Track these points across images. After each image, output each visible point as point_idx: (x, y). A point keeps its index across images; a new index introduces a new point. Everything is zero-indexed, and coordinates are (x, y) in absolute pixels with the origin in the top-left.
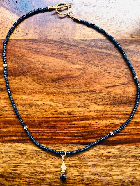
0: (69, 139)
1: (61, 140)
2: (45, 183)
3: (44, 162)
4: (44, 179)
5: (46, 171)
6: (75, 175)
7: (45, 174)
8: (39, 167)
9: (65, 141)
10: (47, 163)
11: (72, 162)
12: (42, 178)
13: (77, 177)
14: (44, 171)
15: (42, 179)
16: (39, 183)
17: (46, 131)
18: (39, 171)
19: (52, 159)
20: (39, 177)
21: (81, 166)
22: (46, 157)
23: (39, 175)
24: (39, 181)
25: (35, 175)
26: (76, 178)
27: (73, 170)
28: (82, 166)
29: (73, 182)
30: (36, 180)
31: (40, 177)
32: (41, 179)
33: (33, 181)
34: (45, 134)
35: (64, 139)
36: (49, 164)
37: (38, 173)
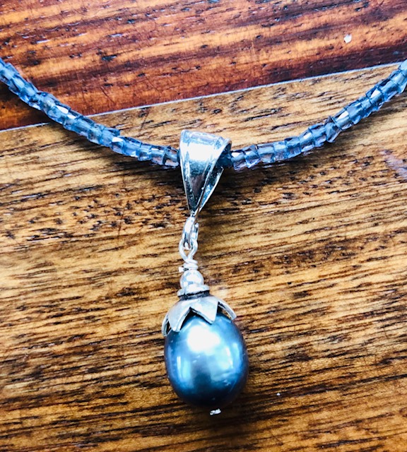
0: (246, 44)
1: (184, 66)
2: (127, 423)
3: (86, 264)
4: (112, 391)
5: (114, 328)
6: (340, 315)
7: (113, 353)
8: (55, 311)
9: (214, 63)
10: (112, 266)
11: (304, 216)
12: (90, 391)
13: (366, 326)
14: (101, 331)
15: (98, 395)
16: (79, 430)
17: (55, 23)
18: (58, 342)
19: (145, 229)
20: (68, 388)
21: (375, 237)
22: (93, 222)
23: (69, 372)
24: (78, 415)
25: (38, 374)
26: (358, 338)
27: (324, 278)
28: (387, 239)
29: (335, 374)
30: (49, 413)
31: (76, 387)
32: (88, 399)
33: (29, 423)
34: (49, 42)
35: (206, 52)
36: (126, 270)
37: (55, 355)
